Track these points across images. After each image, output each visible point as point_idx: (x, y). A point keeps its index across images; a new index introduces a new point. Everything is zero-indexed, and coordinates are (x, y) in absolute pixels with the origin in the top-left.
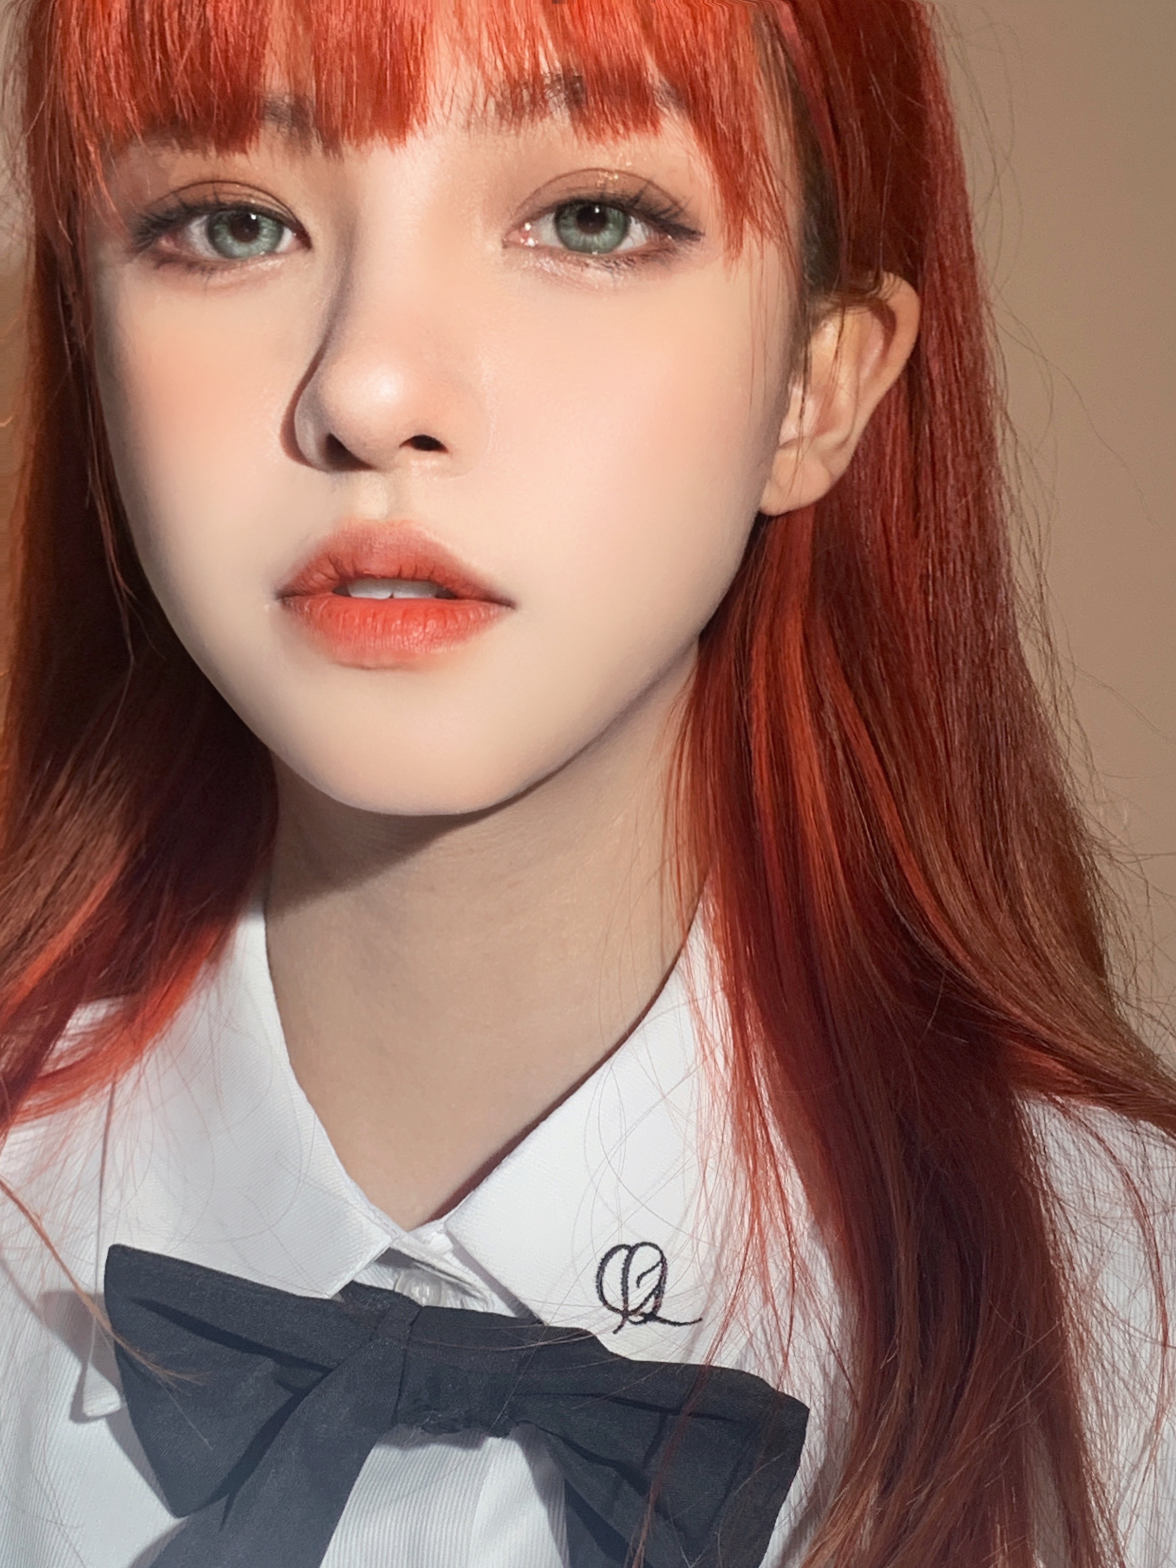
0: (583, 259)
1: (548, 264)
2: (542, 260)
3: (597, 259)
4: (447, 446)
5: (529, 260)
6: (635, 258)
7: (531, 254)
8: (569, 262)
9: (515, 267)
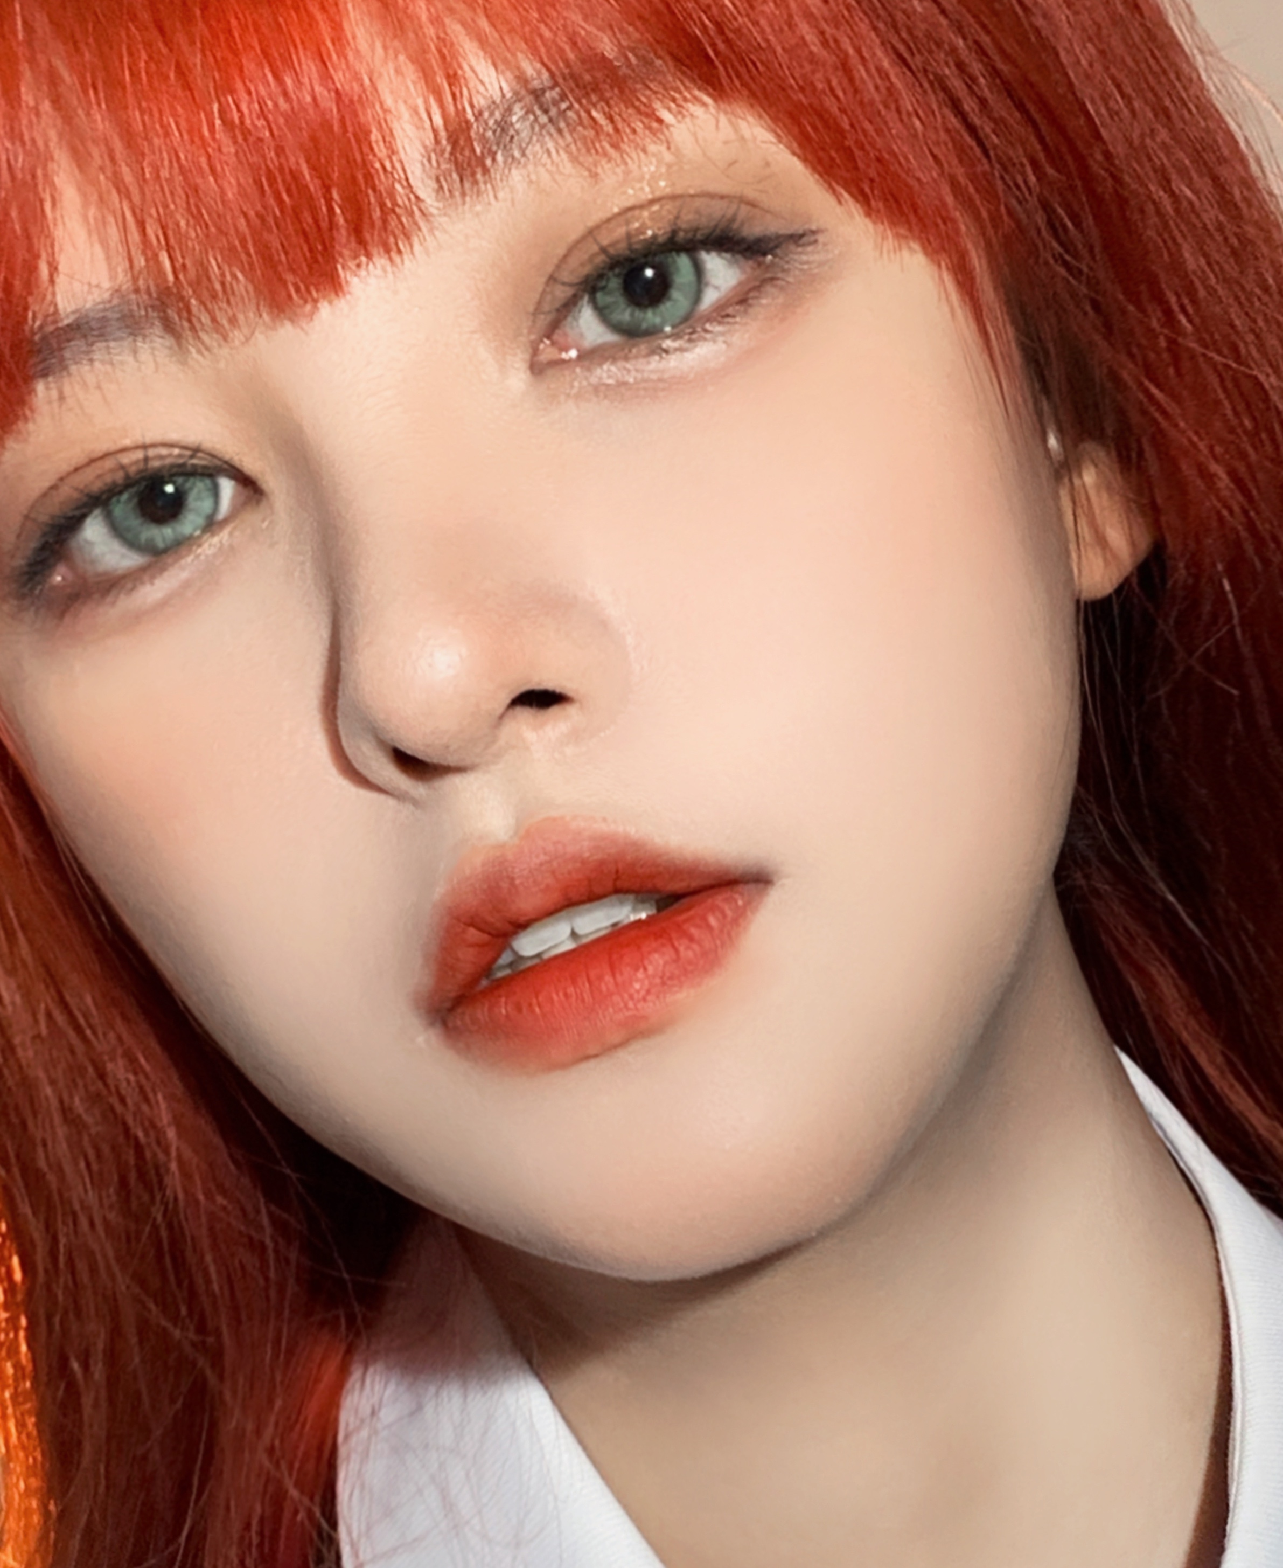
0: (655, 344)
1: (607, 372)
2: (598, 372)
3: (675, 336)
4: (570, 693)
5: (580, 379)
6: (730, 310)
7: (578, 370)
8: (636, 357)
9: (562, 398)
